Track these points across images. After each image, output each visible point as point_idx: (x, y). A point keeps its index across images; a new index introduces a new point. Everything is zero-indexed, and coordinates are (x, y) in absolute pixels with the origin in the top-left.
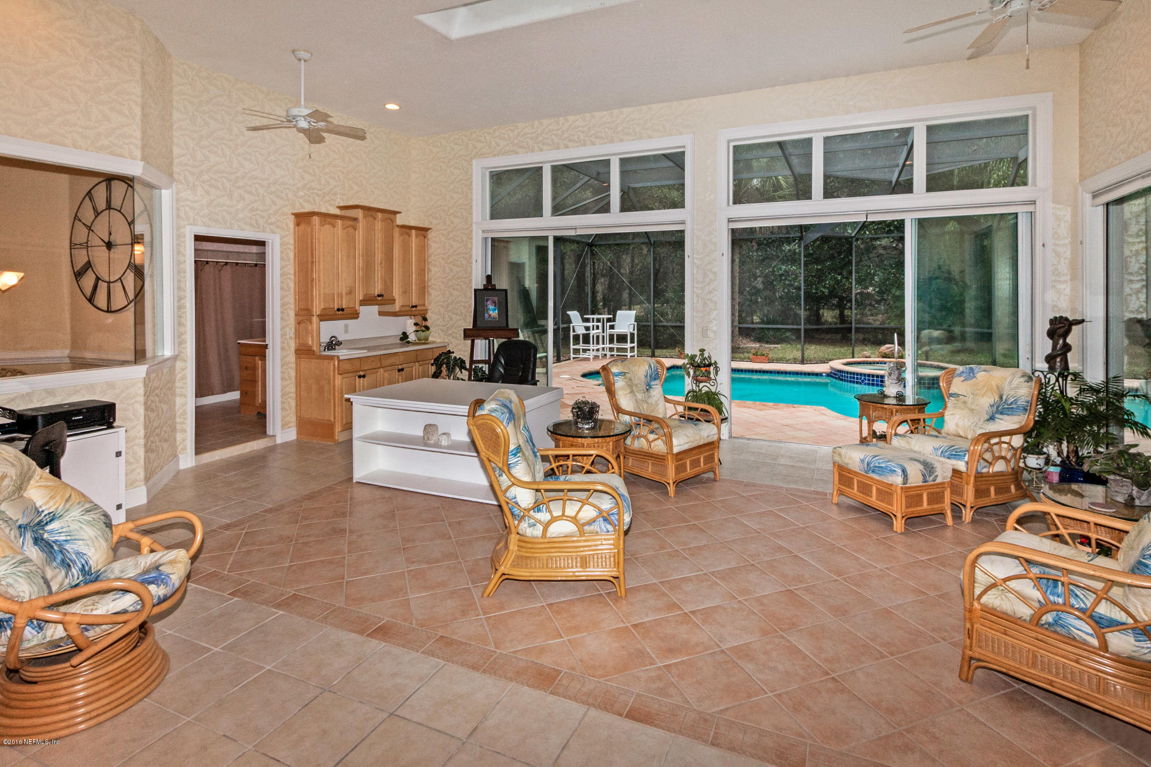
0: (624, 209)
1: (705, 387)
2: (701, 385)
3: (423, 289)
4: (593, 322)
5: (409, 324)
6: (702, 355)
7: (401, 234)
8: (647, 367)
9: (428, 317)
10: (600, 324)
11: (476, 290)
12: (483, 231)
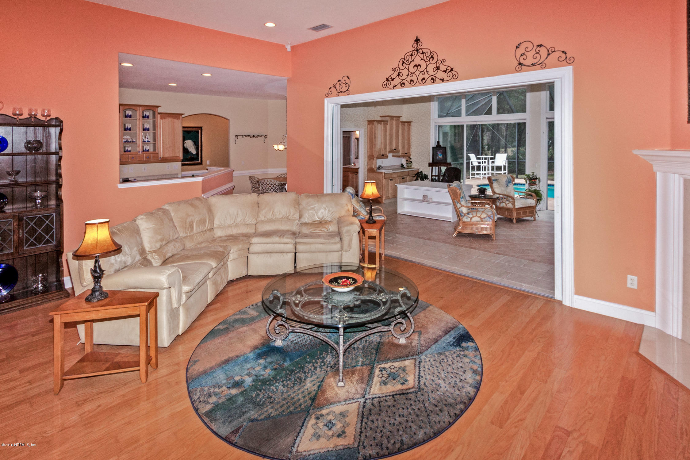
0: (498, 113)
1: (534, 188)
2: (532, 187)
3: (409, 147)
4: (482, 159)
5: (404, 161)
6: (533, 174)
7: (402, 125)
8: (506, 178)
9: (411, 157)
10: (486, 161)
11: (433, 147)
12: (435, 123)
